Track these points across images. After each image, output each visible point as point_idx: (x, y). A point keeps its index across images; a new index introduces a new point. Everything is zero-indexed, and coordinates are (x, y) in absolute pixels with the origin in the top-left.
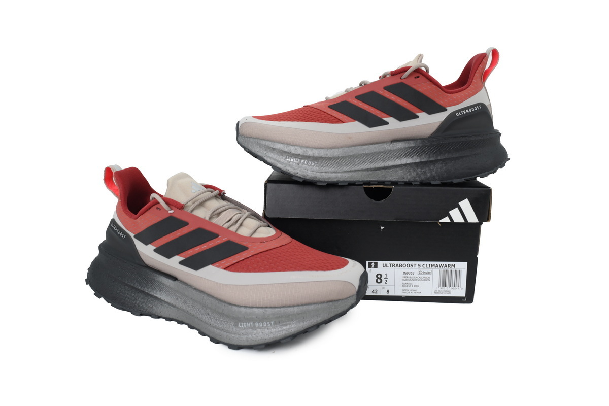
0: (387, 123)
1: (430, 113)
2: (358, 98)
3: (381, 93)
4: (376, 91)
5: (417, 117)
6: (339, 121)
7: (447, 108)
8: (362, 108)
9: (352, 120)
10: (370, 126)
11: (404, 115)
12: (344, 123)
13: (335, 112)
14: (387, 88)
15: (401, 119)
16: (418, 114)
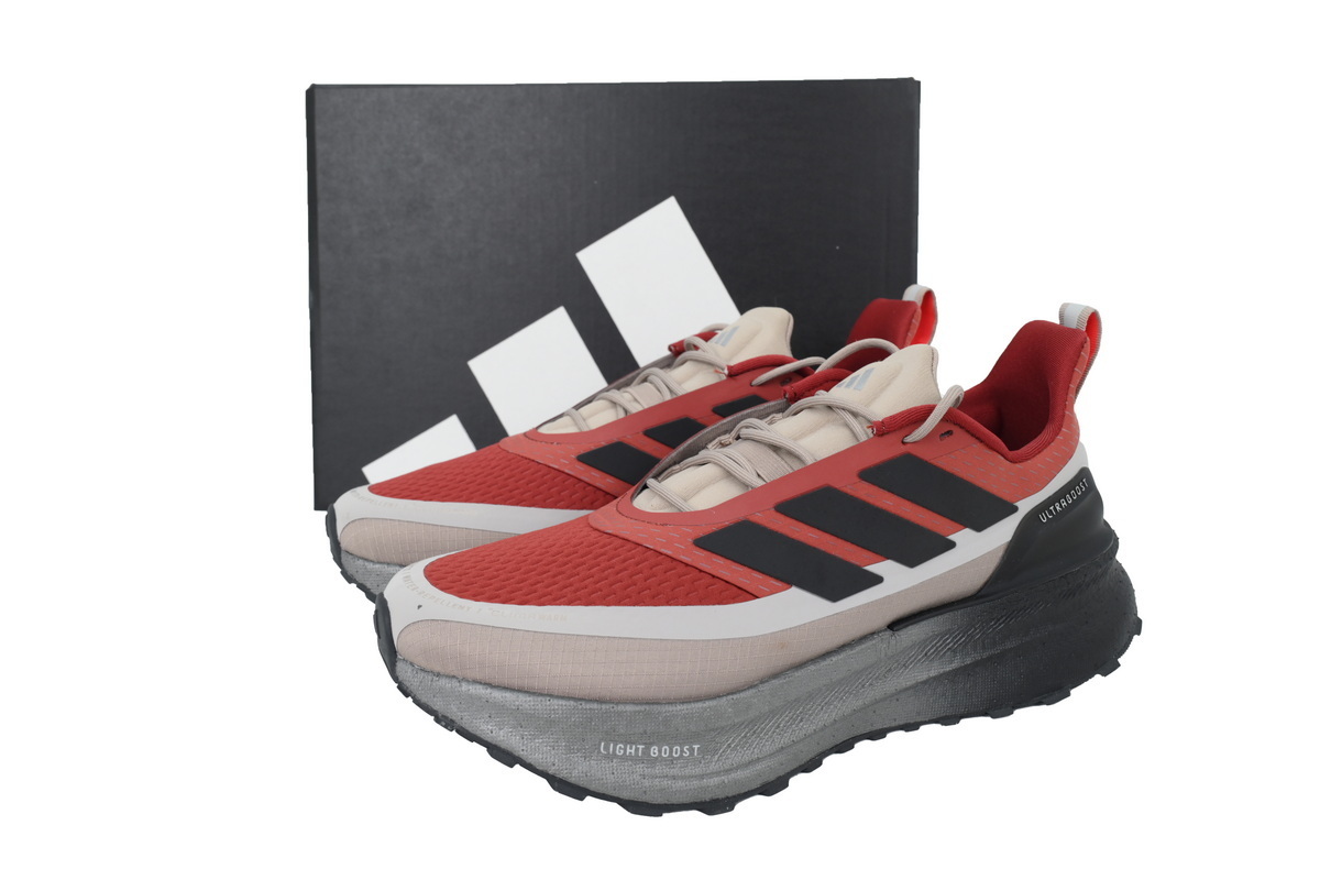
0: (878, 580)
1: (979, 526)
2: (785, 508)
3: (849, 490)
4: (838, 485)
5: (952, 545)
6: (744, 594)
7: (1017, 504)
8: (802, 539)
9: (779, 584)
10: (834, 596)
11: (918, 547)
12: (757, 597)
13: (720, 561)
14: (868, 475)
15: (911, 559)
16: (952, 537)
